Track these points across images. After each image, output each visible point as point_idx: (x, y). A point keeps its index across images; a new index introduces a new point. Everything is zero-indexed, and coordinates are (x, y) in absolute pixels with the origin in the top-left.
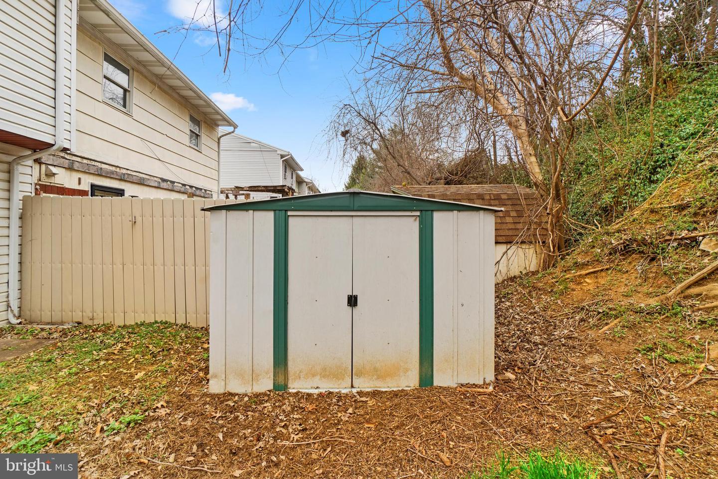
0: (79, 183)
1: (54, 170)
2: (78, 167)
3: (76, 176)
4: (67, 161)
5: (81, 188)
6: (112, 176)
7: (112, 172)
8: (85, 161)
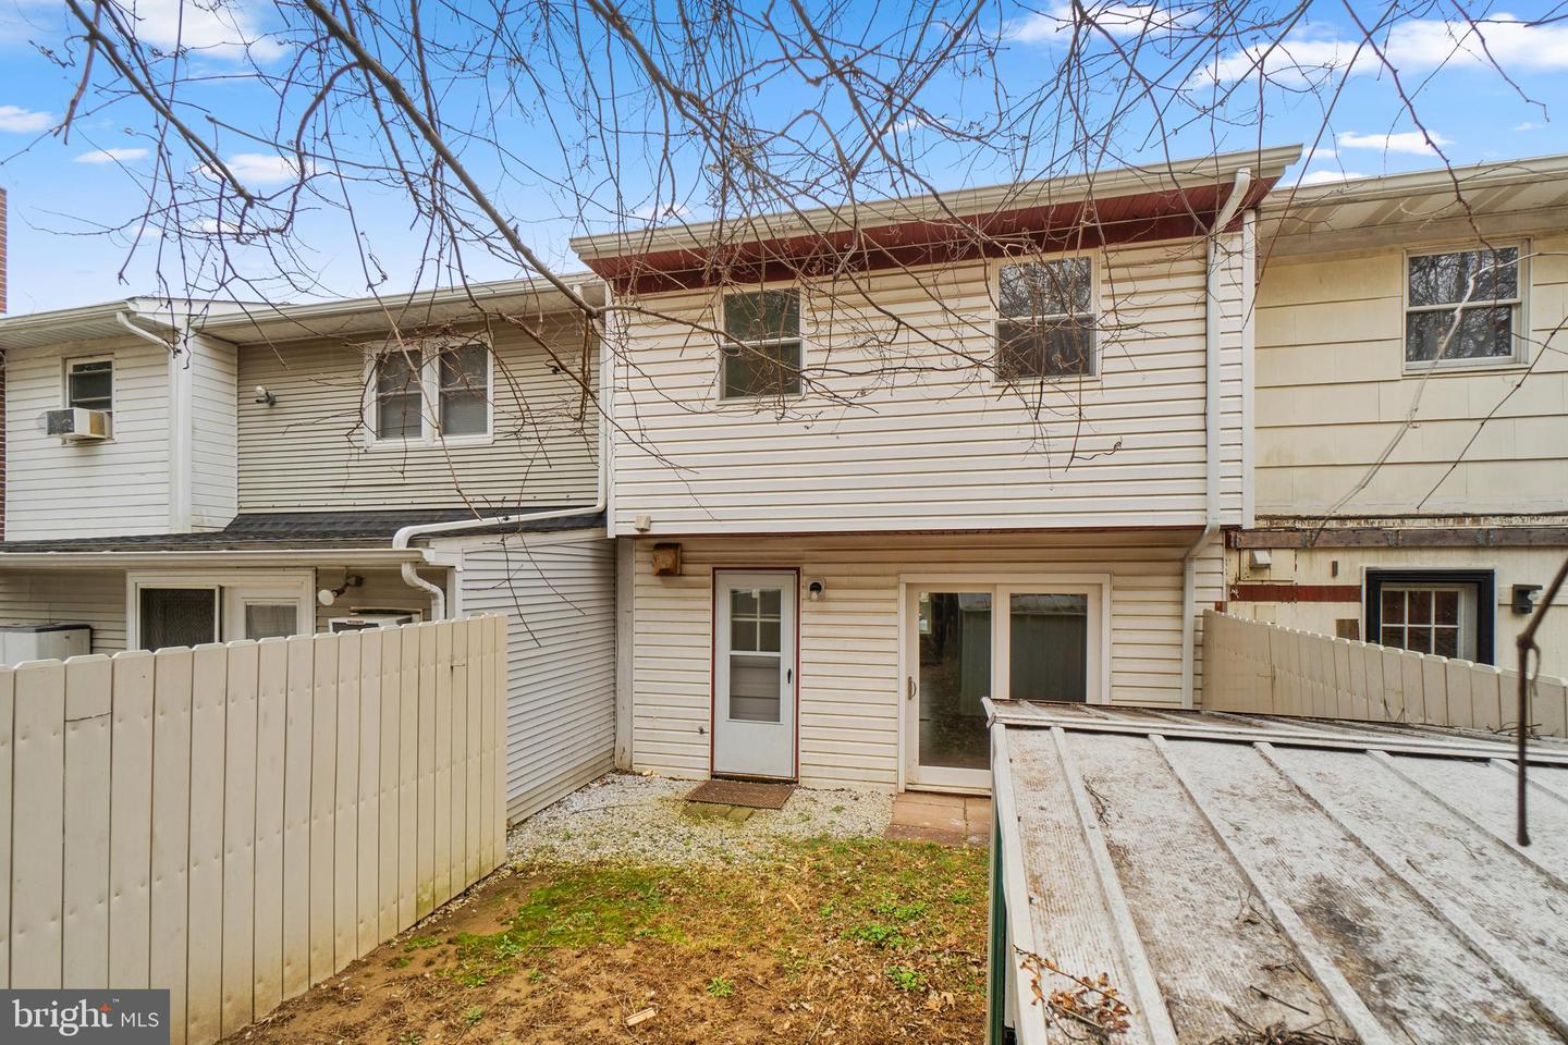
0: (1335, 573)
1: (1262, 557)
2: (1327, 542)
3: (1323, 561)
4: (1297, 534)
5: (1340, 581)
6: (1438, 543)
7: (1441, 534)
8: (1350, 524)
